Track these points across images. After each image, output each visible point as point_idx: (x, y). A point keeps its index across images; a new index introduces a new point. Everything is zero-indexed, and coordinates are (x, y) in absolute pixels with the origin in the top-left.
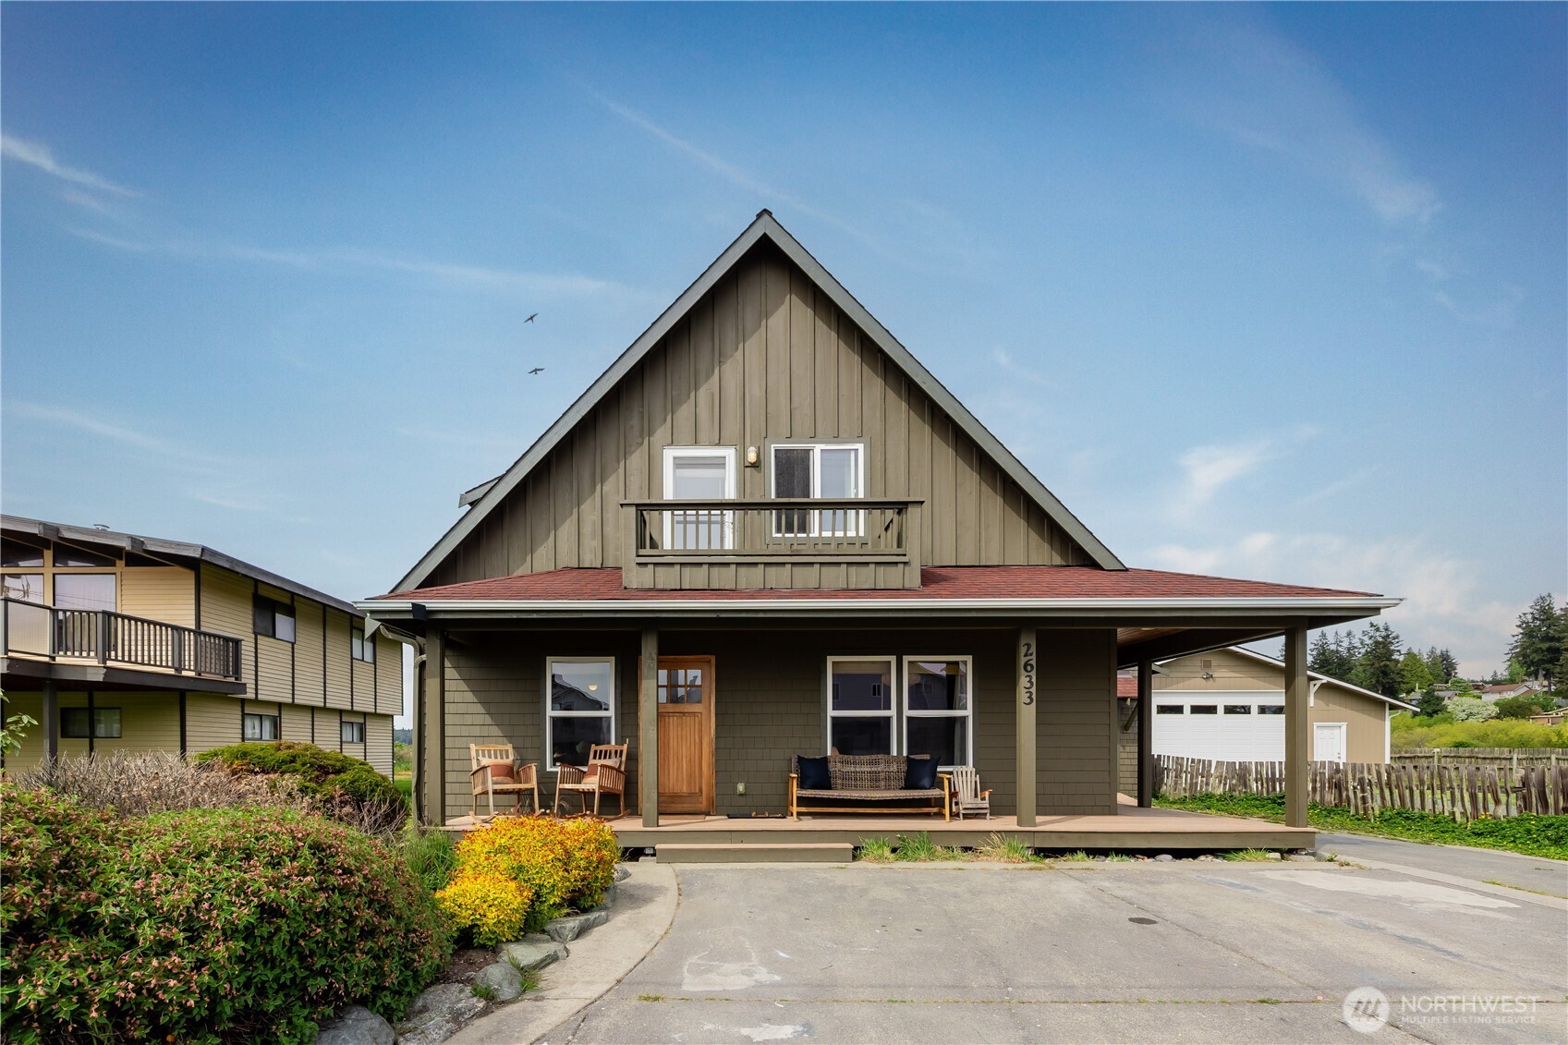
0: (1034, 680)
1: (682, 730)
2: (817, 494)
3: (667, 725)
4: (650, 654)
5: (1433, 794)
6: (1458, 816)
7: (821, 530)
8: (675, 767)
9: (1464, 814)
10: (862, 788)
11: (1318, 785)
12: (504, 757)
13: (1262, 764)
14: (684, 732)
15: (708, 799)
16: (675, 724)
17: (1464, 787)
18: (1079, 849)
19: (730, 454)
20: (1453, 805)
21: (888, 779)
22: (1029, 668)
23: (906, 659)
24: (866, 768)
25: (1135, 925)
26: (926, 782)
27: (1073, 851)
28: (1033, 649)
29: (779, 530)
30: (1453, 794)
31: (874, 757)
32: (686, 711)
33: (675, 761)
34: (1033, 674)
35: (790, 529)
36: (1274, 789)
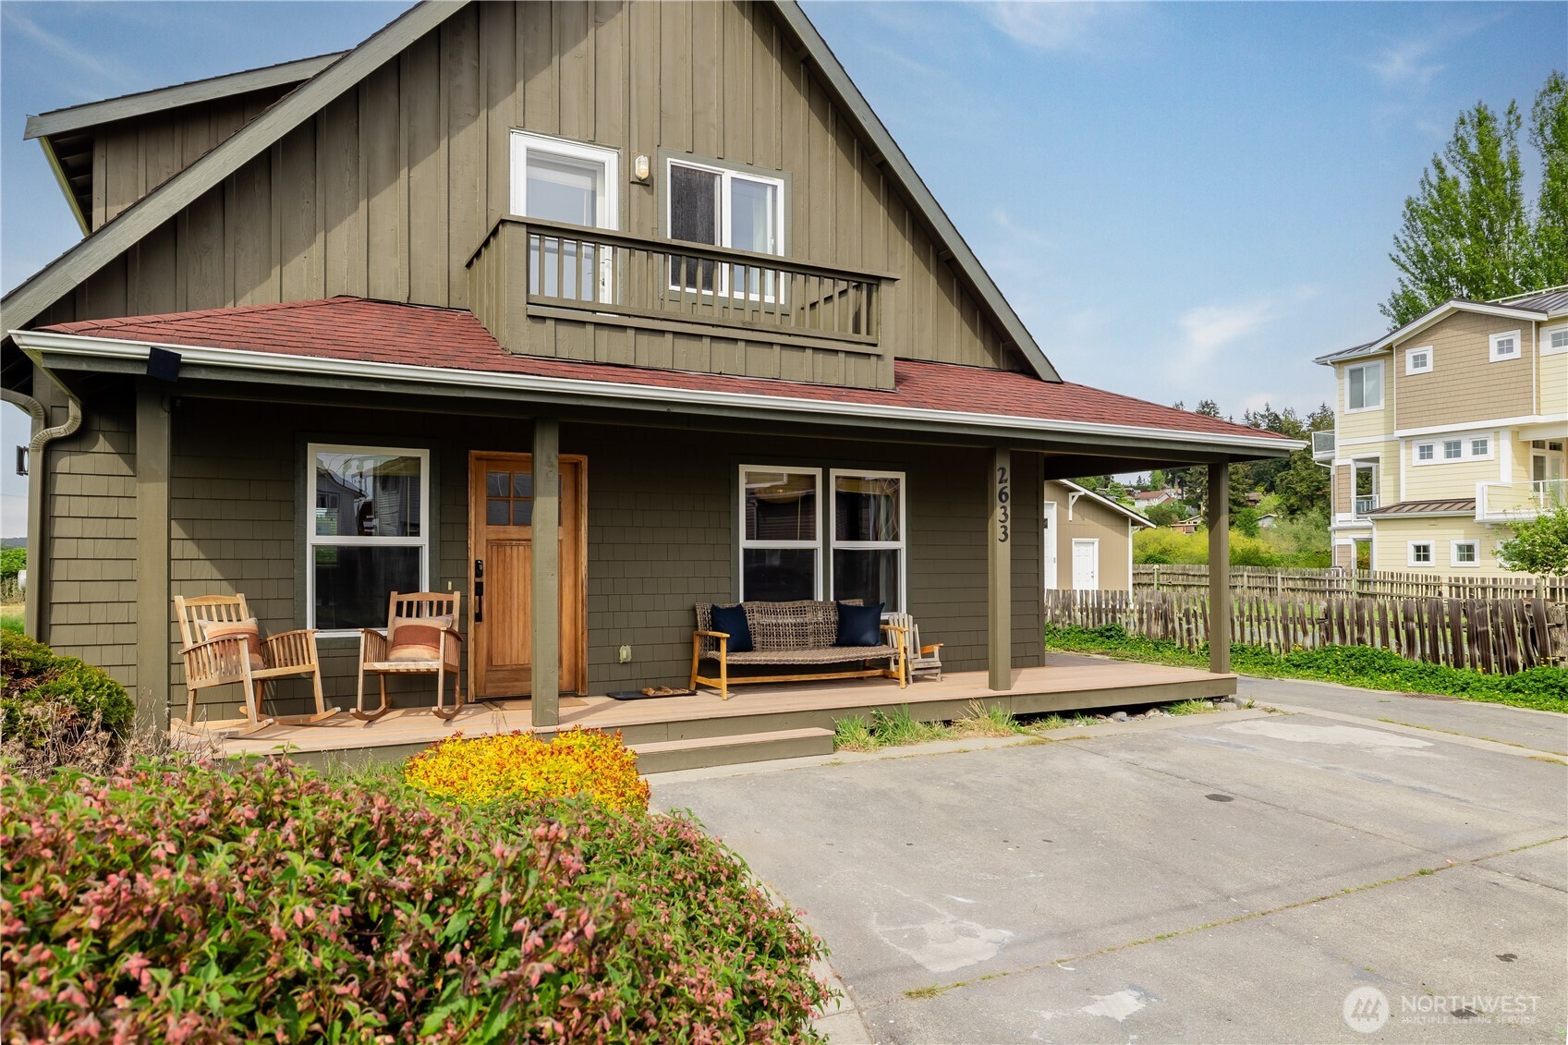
0: (1008, 512)
2: (725, 241)
3: (508, 560)
4: (549, 457)
5: (1252, 625)
6: (1273, 646)
7: (731, 290)
8: (521, 624)
9: (1277, 645)
10: (787, 647)
11: (1145, 616)
12: (238, 618)
13: (1087, 592)
16: (521, 557)
17: (1279, 619)
18: (1052, 713)
19: (610, 159)
20: (1269, 636)
21: (816, 633)
22: (1004, 497)
23: (834, 473)
24: (790, 620)
25: (1215, 803)
26: (869, 636)
27: (1044, 716)
28: (1007, 475)
29: (676, 281)
30: (1268, 626)
31: (798, 603)
33: (521, 615)
34: (1008, 504)
35: (691, 282)
36: (1100, 621)
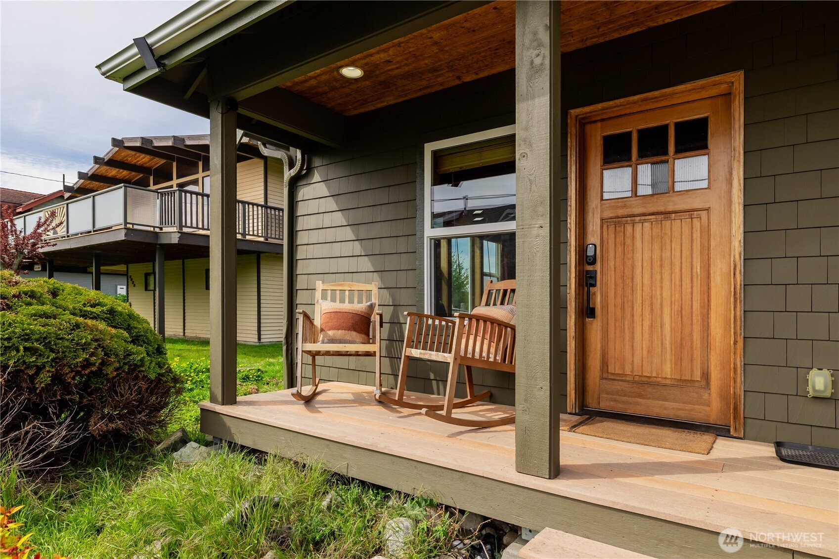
1: (661, 249)
12: (356, 300)
14: (667, 254)
15: (724, 397)
32: (670, 208)
